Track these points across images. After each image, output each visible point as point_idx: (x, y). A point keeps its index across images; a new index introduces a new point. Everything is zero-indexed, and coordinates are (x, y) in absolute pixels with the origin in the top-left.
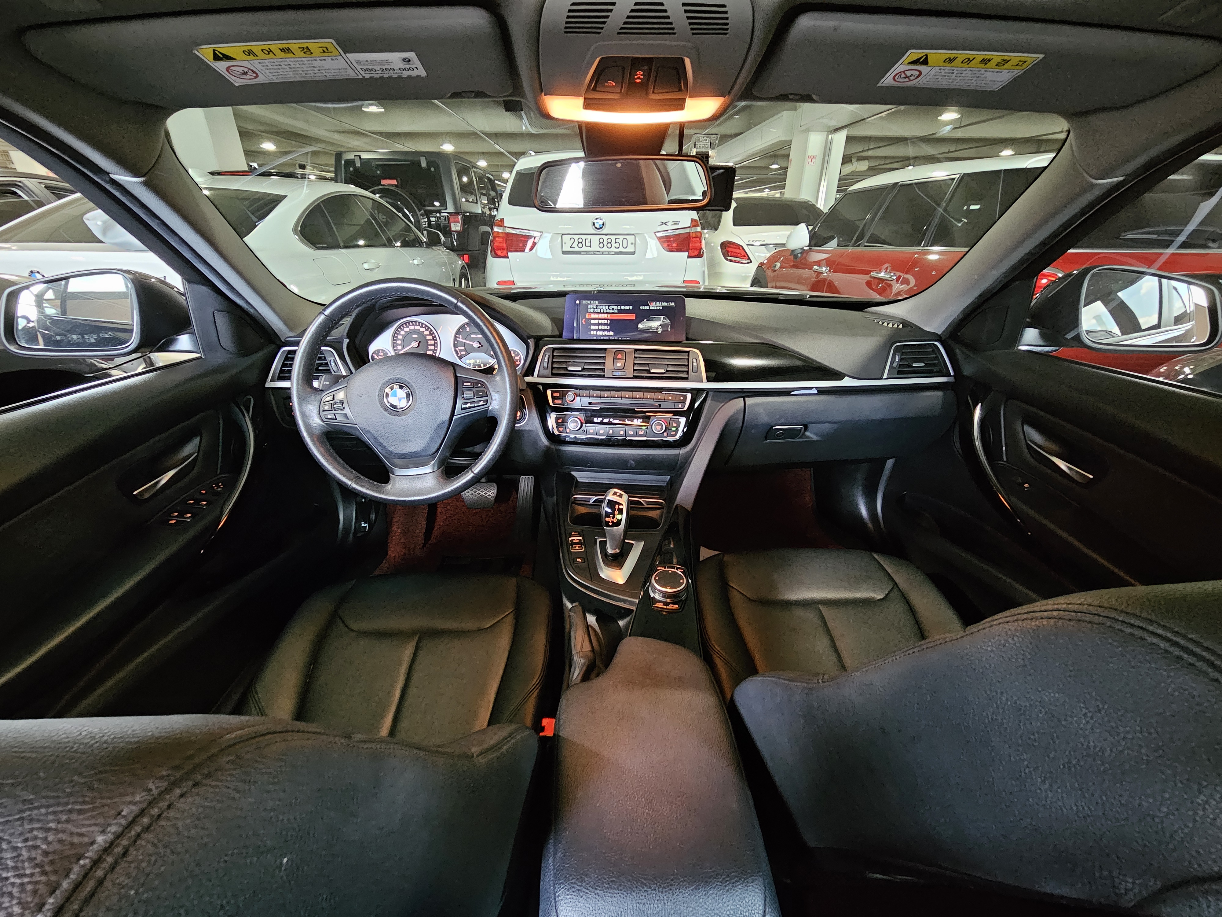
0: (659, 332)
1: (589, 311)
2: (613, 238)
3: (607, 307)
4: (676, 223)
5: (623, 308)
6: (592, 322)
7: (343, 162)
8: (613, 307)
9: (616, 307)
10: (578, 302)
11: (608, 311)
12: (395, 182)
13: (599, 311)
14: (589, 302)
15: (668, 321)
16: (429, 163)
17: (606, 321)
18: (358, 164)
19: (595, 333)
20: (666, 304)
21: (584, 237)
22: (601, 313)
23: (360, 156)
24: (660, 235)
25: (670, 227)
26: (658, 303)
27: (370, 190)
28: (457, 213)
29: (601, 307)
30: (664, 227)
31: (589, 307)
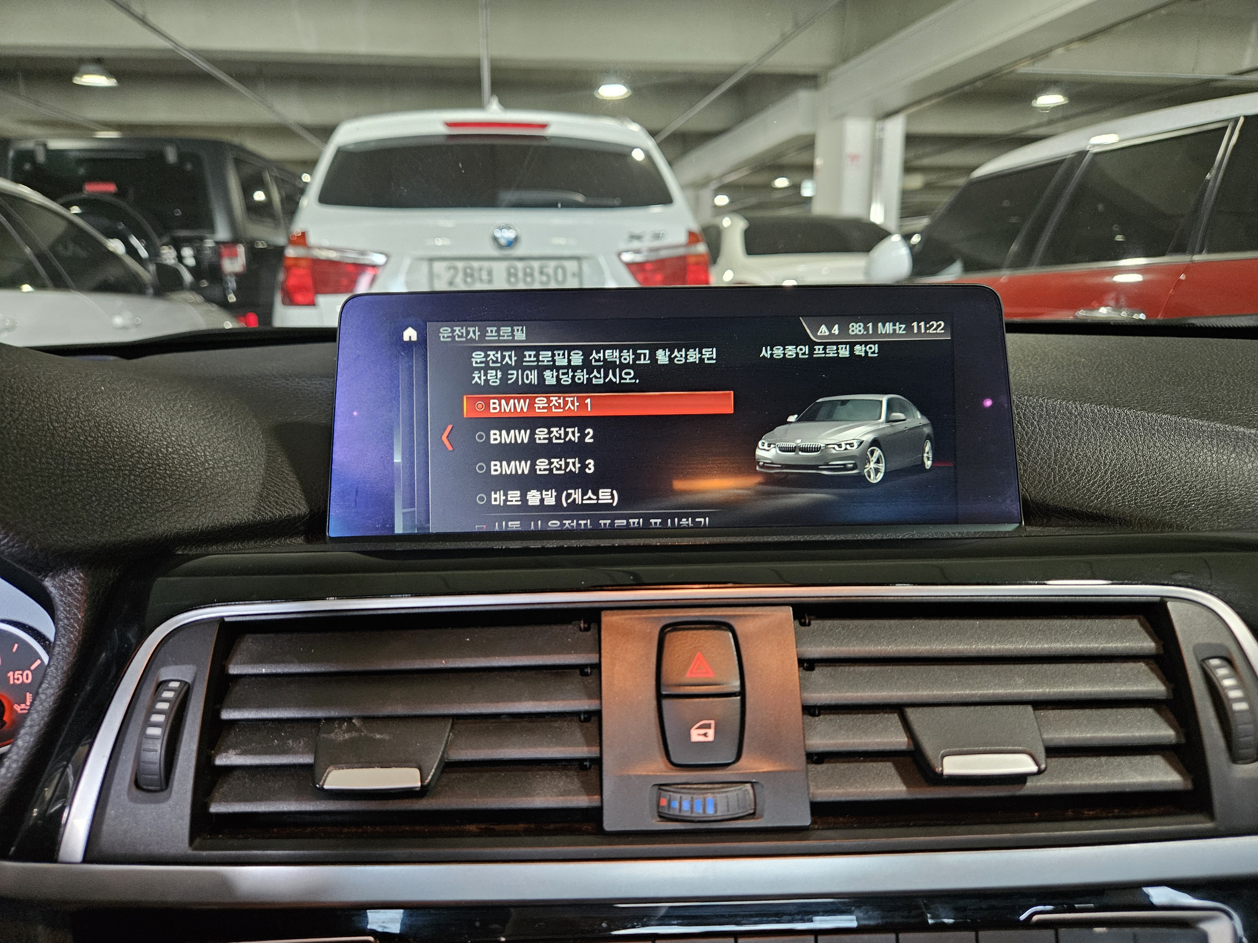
0: (875, 479)
1: (478, 378)
2: (536, 265)
3: (577, 359)
4: (657, 236)
5: (662, 357)
6: (496, 437)
7: (11, 154)
8: (612, 355)
9: (628, 357)
10: (410, 334)
11: (582, 377)
12: (111, 188)
13: (533, 377)
14: (474, 333)
15: (917, 419)
16: (182, 157)
17: (573, 434)
18: (41, 157)
19: (514, 496)
20: (900, 328)
21: (476, 264)
22: (542, 388)
23: (45, 145)
24: (628, 257)
25: (647, 243)
26: (856, 329)
27: (62, 200)
28: (235, 242)
29: (545, 357)
30: (636, 244)
31: (478, 357)
